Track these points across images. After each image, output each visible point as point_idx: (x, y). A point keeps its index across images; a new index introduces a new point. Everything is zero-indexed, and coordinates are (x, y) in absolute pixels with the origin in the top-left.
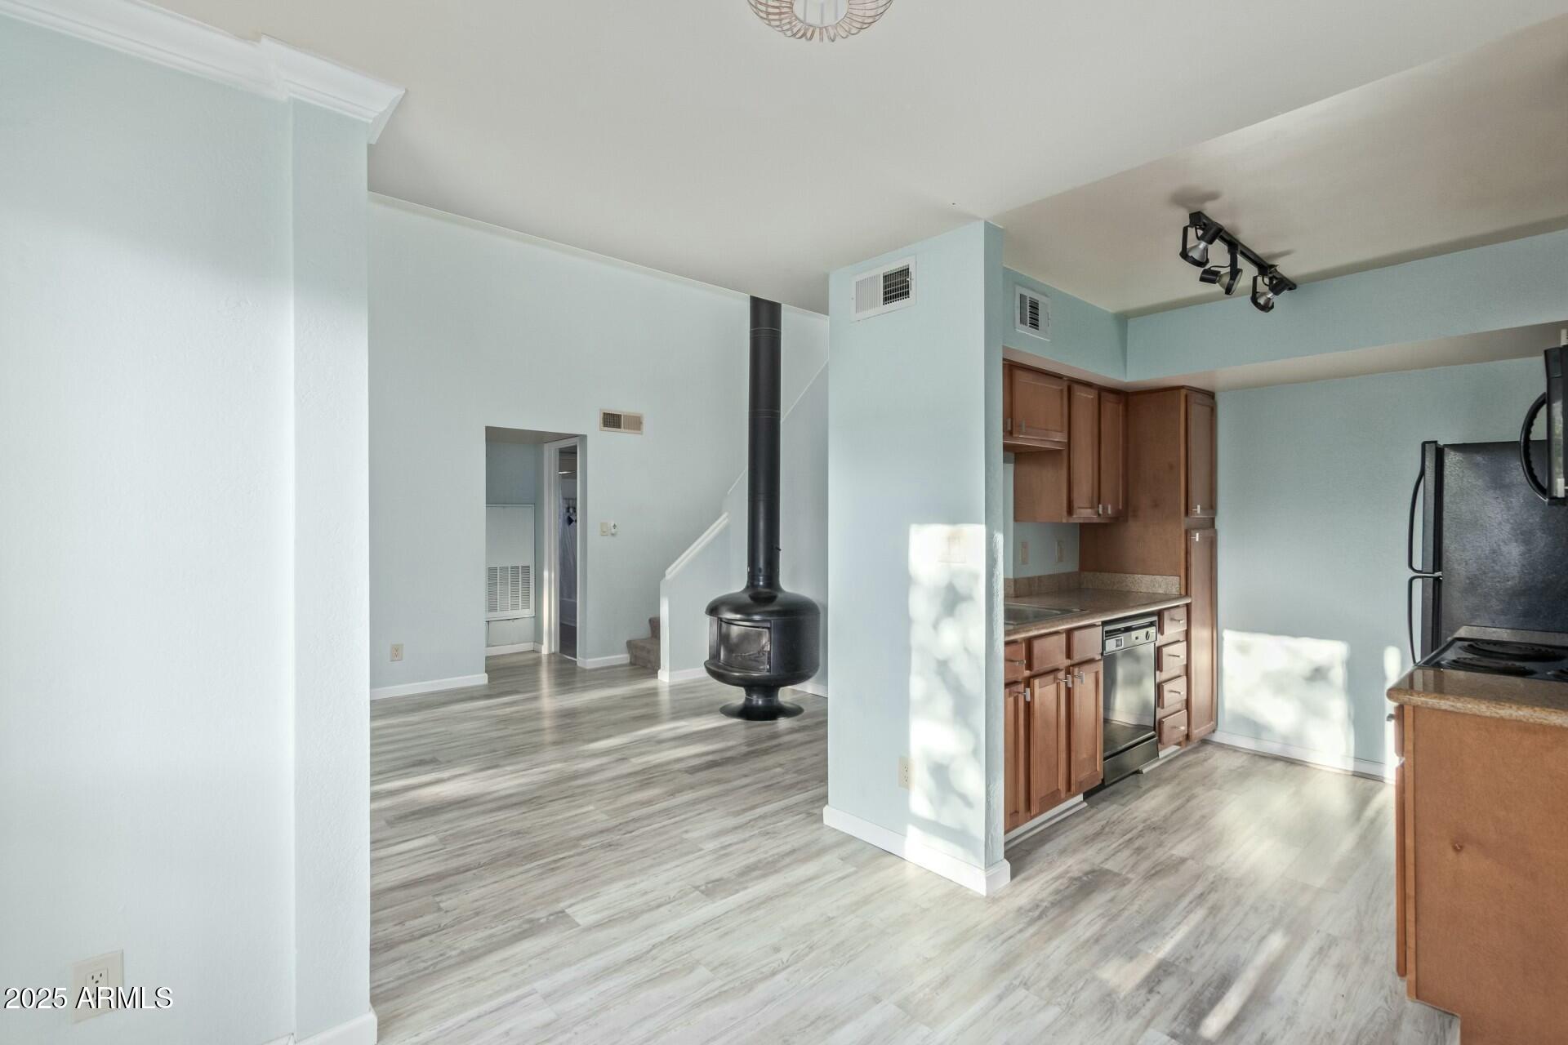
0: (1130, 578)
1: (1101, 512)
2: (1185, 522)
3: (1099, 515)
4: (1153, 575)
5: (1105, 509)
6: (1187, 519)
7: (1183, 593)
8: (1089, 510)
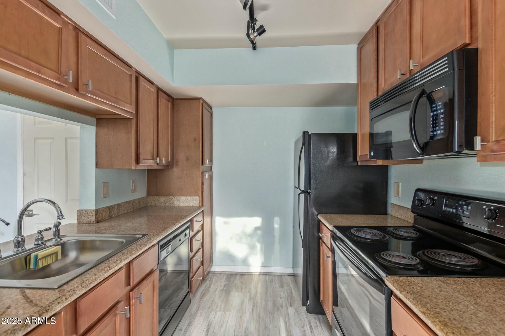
0: (175, 198)
1: (158, 162)
2: (202, 168)
3: (158, 164)
4: (186, 196)
5: (161, 160)
6: (202, 166)
7: (201, 205)
8: (151, 161)
